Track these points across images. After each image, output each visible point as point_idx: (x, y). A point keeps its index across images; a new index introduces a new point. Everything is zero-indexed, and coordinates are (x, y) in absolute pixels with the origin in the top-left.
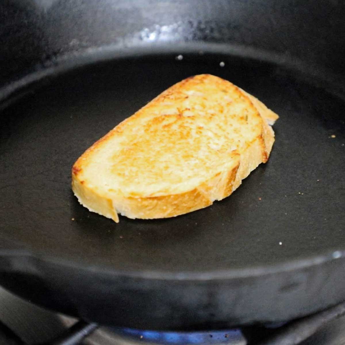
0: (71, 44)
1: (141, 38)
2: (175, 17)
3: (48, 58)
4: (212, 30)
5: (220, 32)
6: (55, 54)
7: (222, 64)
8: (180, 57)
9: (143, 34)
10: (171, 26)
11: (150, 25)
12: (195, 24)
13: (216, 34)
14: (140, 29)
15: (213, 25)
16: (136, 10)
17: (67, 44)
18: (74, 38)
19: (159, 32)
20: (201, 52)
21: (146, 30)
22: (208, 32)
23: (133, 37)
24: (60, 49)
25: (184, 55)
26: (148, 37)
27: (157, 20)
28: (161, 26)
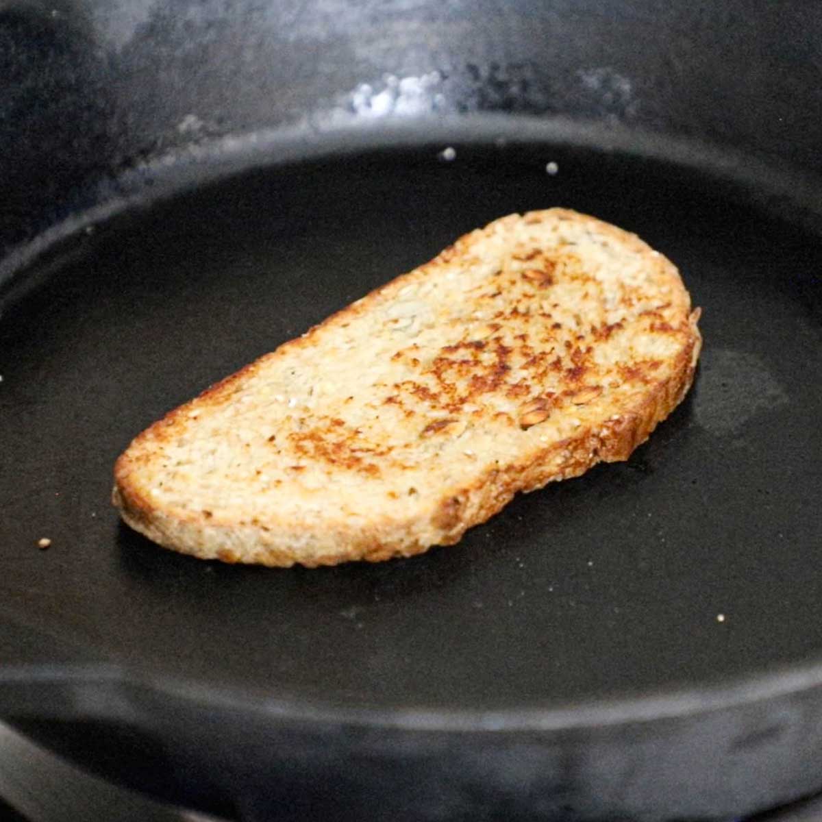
0: (183, 127)
1: (352, 109)
2: (434, 56)
3: (128, 163)
4: (525, 85)
5: (546, 89)
6: (144, 153)
7: (552, 167)
8: (449, 153)
9: (358, 99)
10: (425, 78)
11: (374, 76)
12: (484, 72)
13: (536, 96)
14: (351, 87)
15: (528, 74)
16: (339, 42)
17: (174, 127)
18: (189, 113)
19: (397, 94)
20: (501, 141)
21: (365, 88)
22: (515, 90)
23: (333, 106)
24: (155, 142)
25: (458, 147)
26: (369, 104)
27: (391, 63)
28: (400, 77)
